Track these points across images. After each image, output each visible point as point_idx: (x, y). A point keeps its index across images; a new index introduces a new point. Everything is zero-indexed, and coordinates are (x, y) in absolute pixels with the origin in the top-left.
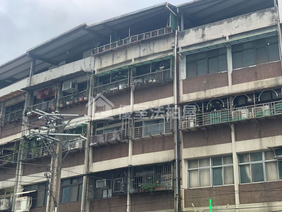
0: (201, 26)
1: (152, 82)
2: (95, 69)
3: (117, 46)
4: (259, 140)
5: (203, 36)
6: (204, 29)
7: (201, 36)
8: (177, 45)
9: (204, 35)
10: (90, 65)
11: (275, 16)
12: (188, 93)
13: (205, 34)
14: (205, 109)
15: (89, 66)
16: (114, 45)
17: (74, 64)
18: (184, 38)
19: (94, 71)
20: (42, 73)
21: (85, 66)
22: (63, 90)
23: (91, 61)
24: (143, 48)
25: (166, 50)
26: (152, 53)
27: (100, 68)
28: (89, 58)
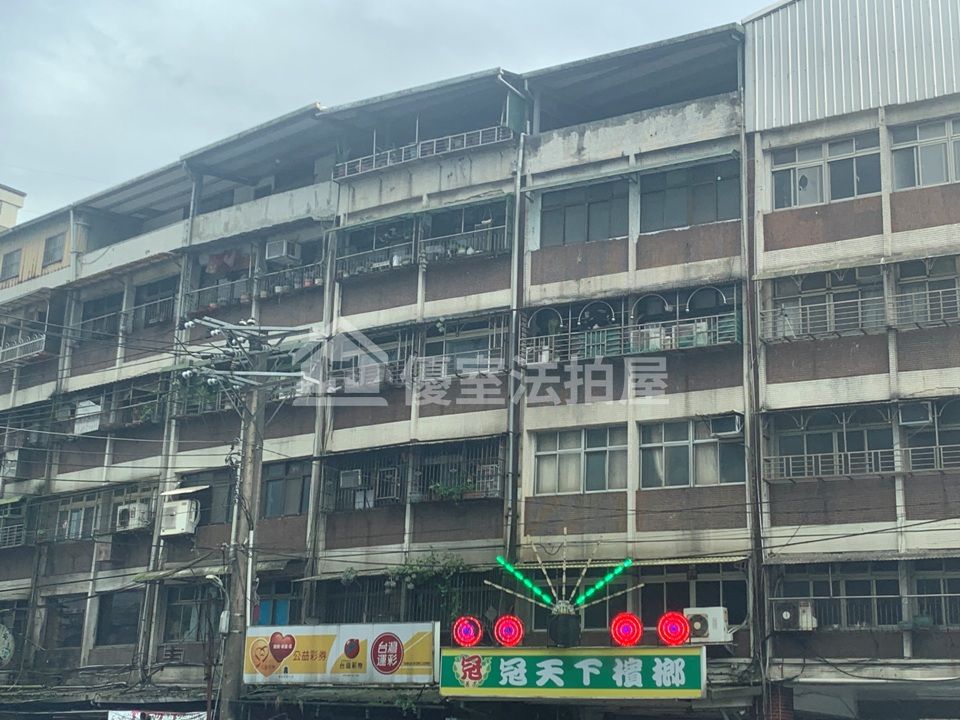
0: (576, 127)
1: (465, 254)
2: (341, 214)
3: (390, 163)
4: (683, 395)
5: (580, 149)
6: (582, 135)
7: (575, 150)
8: (523, 169)
9: (583, 149)
10: (328, 203)
11: (736, 114)
12: (542, 283)
13: (585, 146)
14: (574, 322)
15: (326, 203)
16: (382, 159)
17: (292, 195)
18: (539, 154)
19: (338, 218)
20: (218, 212)
21: (317, 204)
22: (267, 258)
23: (331, 193)
24: (447, 169)
25: (498, 179)
26: (468, 184)
27: (350, 210)
28: (327, 184)
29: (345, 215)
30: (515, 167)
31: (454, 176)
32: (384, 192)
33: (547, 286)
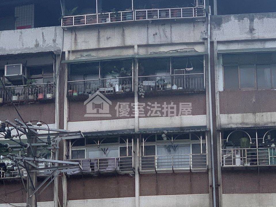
0: (247, 15)
2: (66, 50)
5: (252, 30)
6: (252, 20)
7: (248, 30)
8: (211, 37)
9: (254, 30)
10: (54, 41)
12: (228, 112)
13: (255, 28)
15: (52, 41)
19: (64, 53)
21: (44, 41)
22: (5, 75)
23: (56, 35)
24: (152, 30)
25: (192, 41)
26: (169, 42)
27: (73, 49)
28: (52, 28)
29: (69, 52)
30: (204, 34)
31: (158, 35)
32: (102, 39)
33: (232, 115)
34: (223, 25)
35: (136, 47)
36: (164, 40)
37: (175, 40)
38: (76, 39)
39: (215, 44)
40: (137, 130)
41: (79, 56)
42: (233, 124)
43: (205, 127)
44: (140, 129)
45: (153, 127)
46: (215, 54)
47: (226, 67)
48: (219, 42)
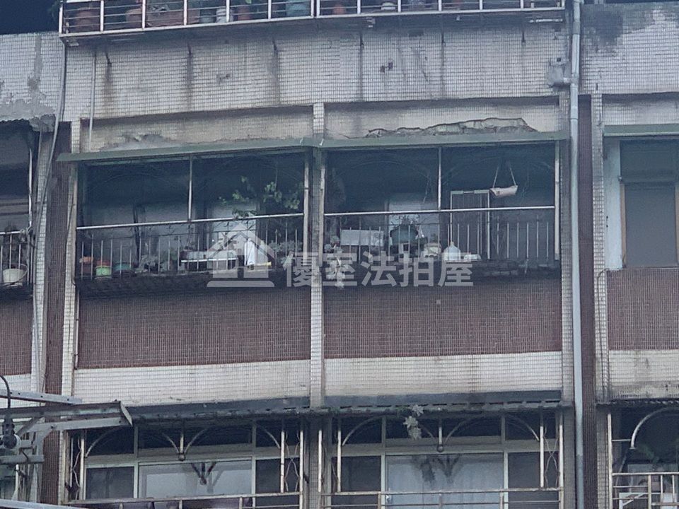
2: (73, 116)
8: (581, 82)
18: (618, 50)
24: (377, 52)
25: (517, 94)
26: (436, 95)
27: (100, 113)
28: (26, 41)
29: (85, 123)
30: (560, 71)
31: (397, 70)
32: (200, 81)
33: (651, 354)
34: (625, 39)
35: (319, 111)
36: (416, 90)
37: (457, 87)
38: (108, 79)
39: (596, 106)
40: (316, 402)
41: (118, 140)
42: (655, 384)
43: (557, 394)
44: (326, 398)
45: (375, 392)
46: (597, 136)
47: (632, 187)
48: (609, 99)
